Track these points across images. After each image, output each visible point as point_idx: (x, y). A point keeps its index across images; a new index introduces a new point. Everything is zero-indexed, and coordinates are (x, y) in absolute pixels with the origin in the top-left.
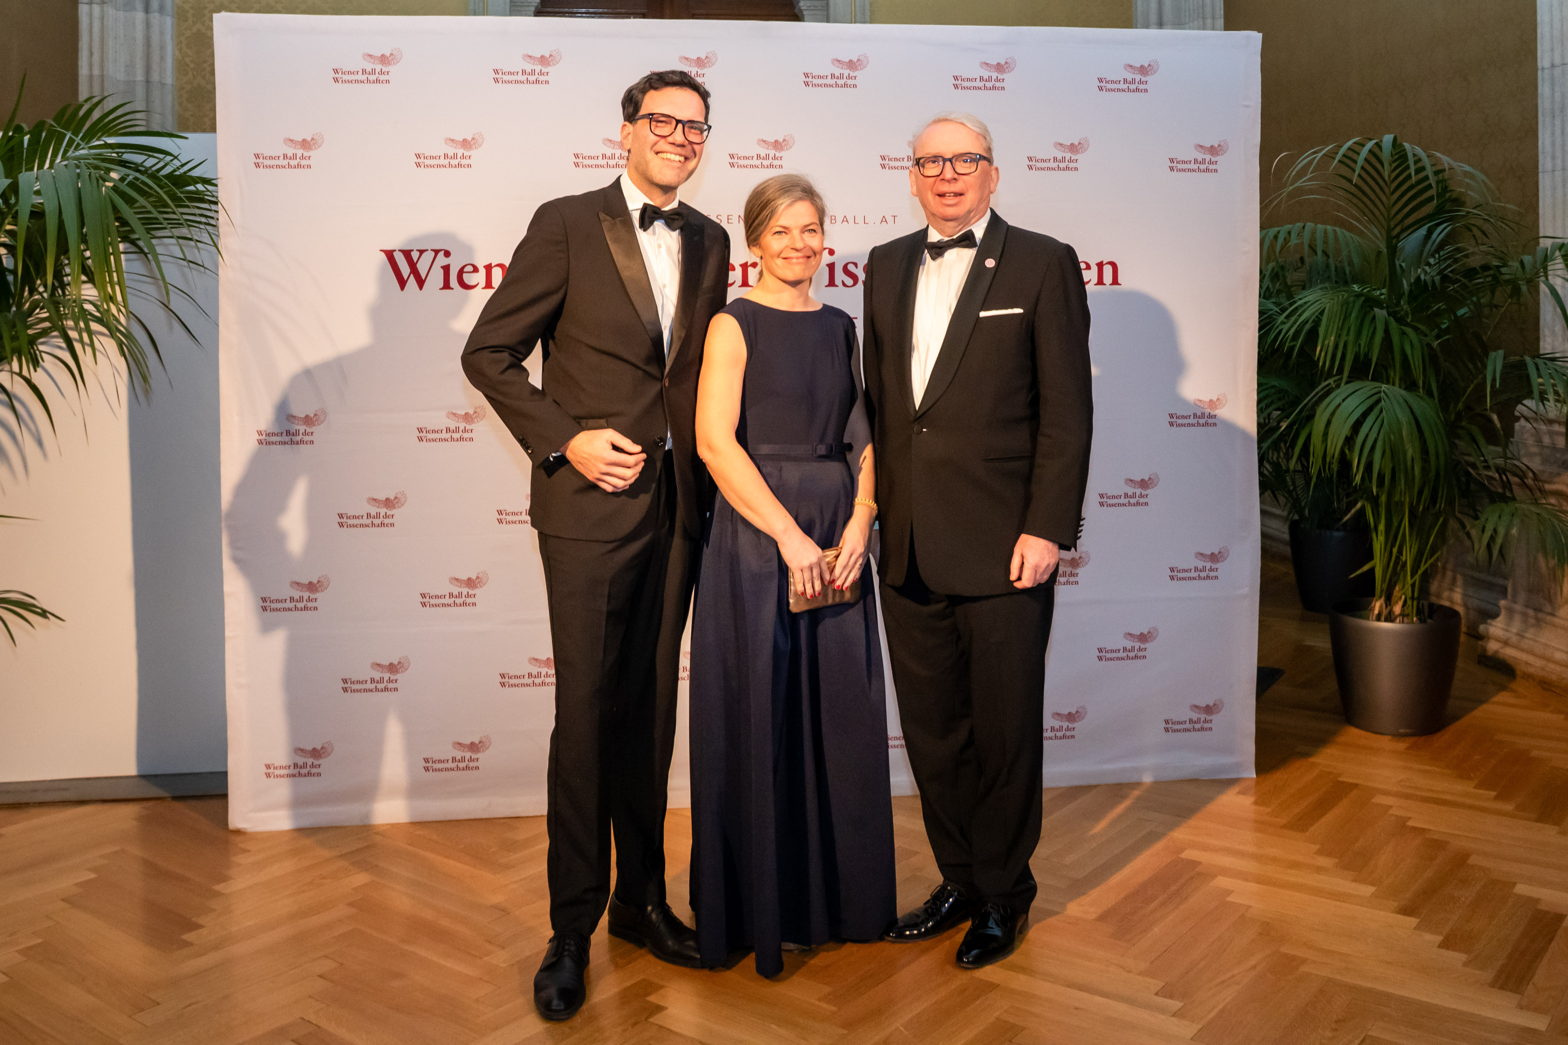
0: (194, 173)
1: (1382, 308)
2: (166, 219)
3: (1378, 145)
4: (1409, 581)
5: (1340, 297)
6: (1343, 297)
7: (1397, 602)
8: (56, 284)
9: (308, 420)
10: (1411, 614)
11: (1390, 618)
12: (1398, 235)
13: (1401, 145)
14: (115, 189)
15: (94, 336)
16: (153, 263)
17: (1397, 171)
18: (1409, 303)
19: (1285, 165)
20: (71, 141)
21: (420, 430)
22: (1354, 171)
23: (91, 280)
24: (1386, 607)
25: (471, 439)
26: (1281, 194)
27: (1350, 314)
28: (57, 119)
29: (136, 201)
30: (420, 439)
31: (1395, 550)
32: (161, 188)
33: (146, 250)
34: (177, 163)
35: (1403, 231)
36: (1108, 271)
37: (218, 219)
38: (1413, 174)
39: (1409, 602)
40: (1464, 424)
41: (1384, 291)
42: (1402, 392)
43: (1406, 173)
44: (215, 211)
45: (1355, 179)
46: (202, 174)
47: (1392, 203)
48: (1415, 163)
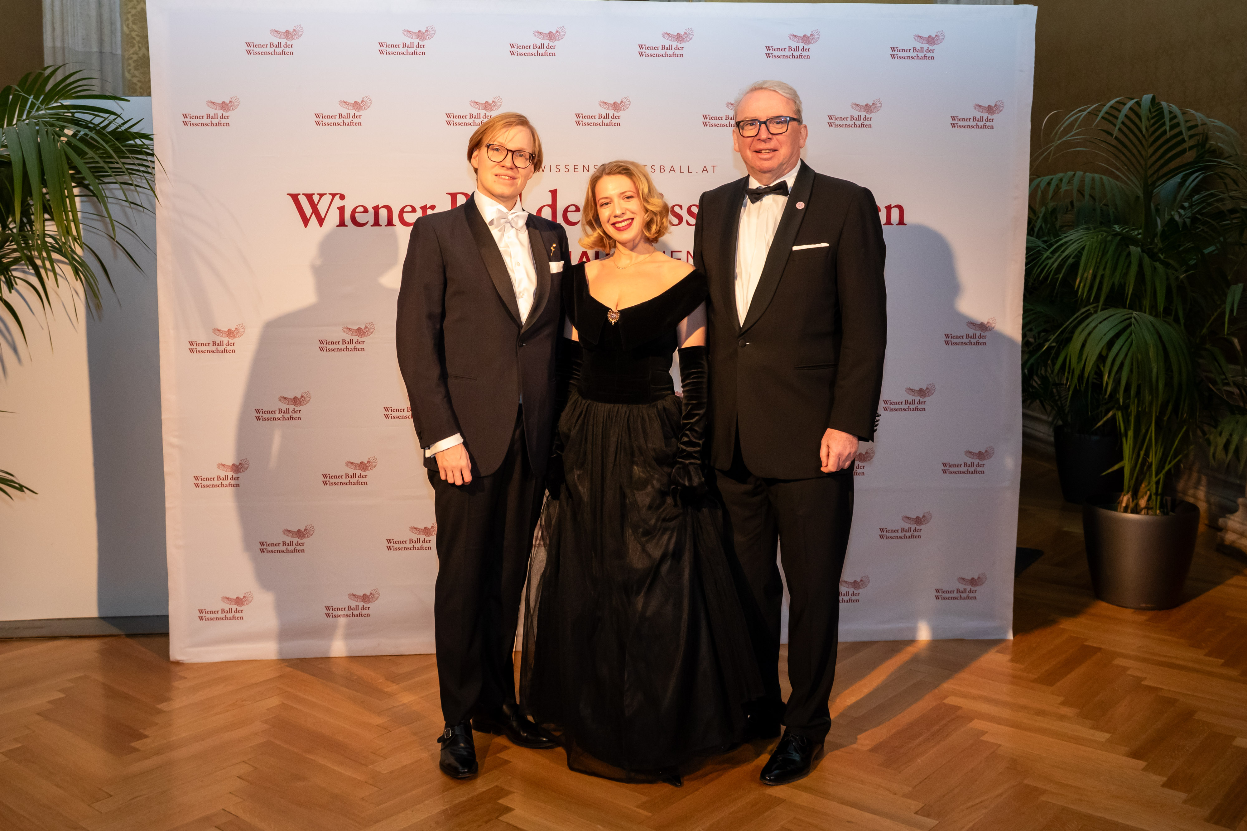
0: (134, 130)
1: (1137, 246)
2: (111, 168)
3: (1138, 104)
4: (1154, 479)
5: (1100, 236)
6: (1102, 236)
7: (1142, 497)
8: (25, 220)
9: (230, 333)
10: (1154, 508)
11: (1136, 511)
12: (1154, 183)
13: (1160, 104)
14: (68, 143)
15: (55, 264)
16: (102, 204)
17: (1156, 126)
18: (1162, 242)
19: (1054, 122)
20: (33, 105)
21: (321, 342)
22: (1115, 125)
23: (52, 218)
24: (1133, 501)
25: (363, 350)
26: (1050, 147)
27: (1108, 252)
28: (22, 84)
29: (86, 153)
30: (322, 349)
31: (1142, 453)
32: (107, 142)
33: (97, 194)
34: (119, 121)
35: (1159, 179)
36: (895, 213)
37: (154, 168)
38: (1168, 129)
39: (1154, 497)
40: (1208, 346)
41: (1140, 231)
42: (1152, 318)
43: (1163, 129)
44: (151, 161)
45: (1116, 132)
46: (140, 130)
47: (1149, 155)
48: (1171, 119)
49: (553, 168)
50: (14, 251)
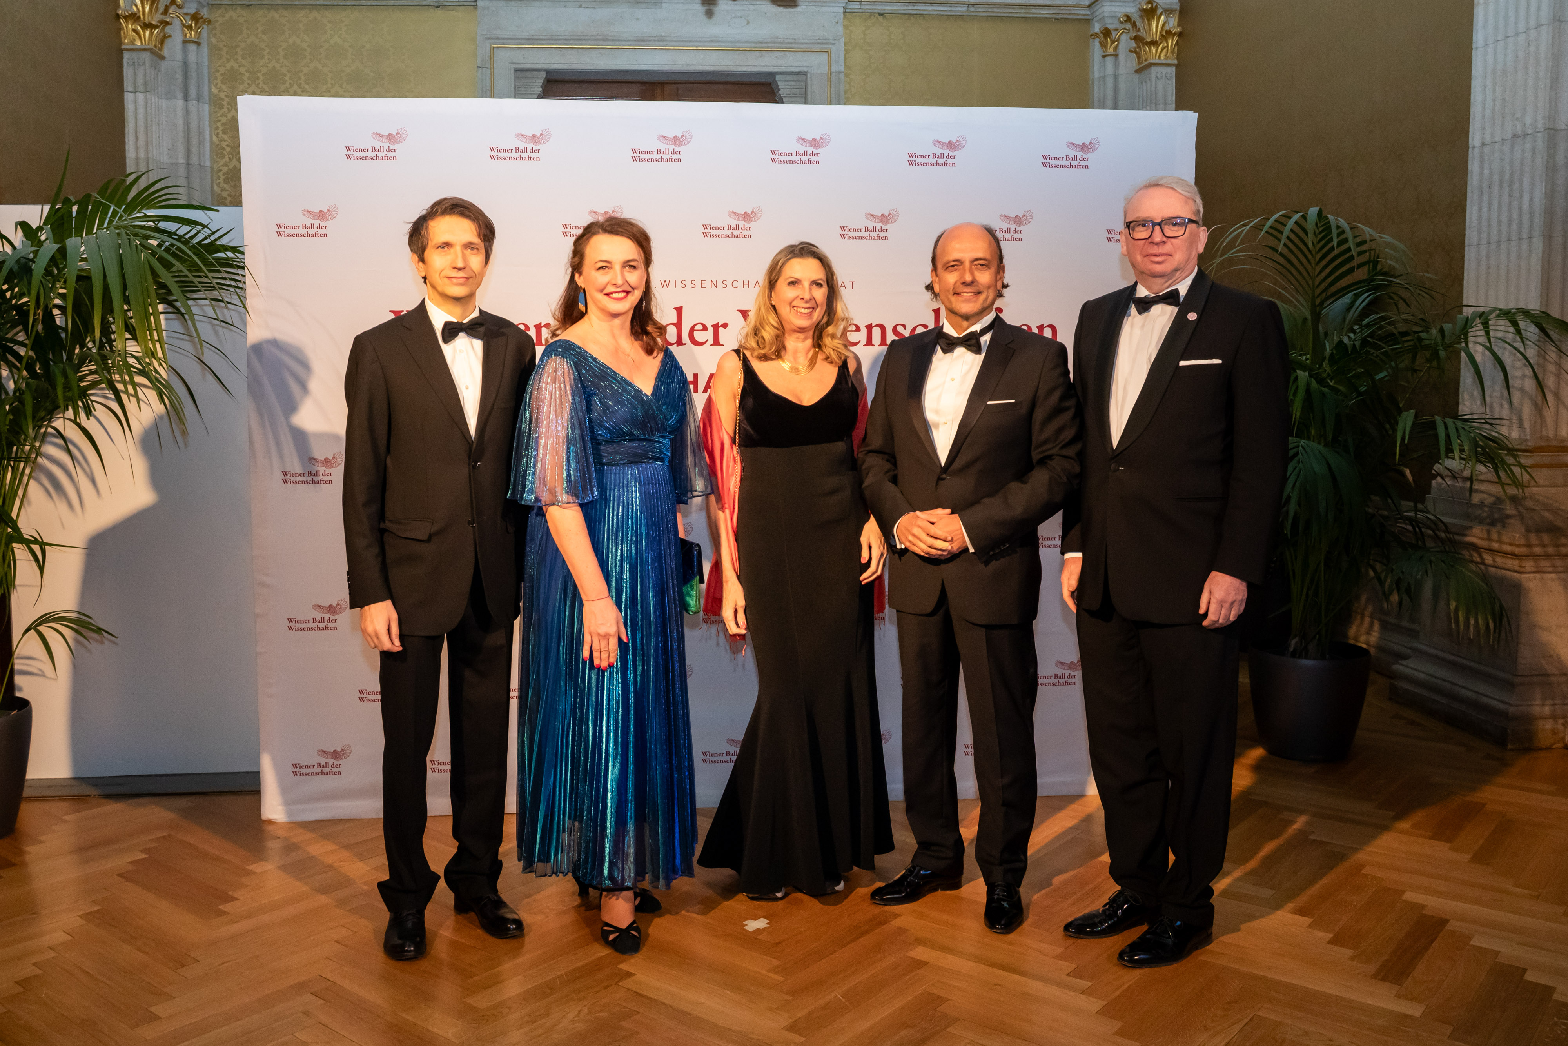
0: (223, 242)
1: (1304, 370)
2: (200, 283)
3: (1304, 217)
4: (1323, 621)
7: (1311, 639)
8: (104, 340)
9: (327, 462)
10: (1324, 653)
11: (1304, 655)
12: (1322, 303)
13: (1327, 218)
14: (153, 255)
15: (138, 388)
16: (189, 322)
17: (1323, 242)
18: (1331, 366)
20: (115, 213)
22: (1280, 240)
23: (134, 338)
24: (1301, 645)
26: (1212, 265)
28: (102, 193)
29: (174, 265)
32: (195, 253)
33: (183, 311)
34: (207, 232)
35: (1327, 299)
36: (1048, 334)
37: (245, 283)
38: (1335, 246)
39: (1323, 641)
41: (1308, 356)
42: (1321, 447)
43: (1330, 245)
44: (242, 275)
45: (1281, 248)
46: (229, 242)
47: (1317, 273)
48: (1339, 235)
49: (679, 284)
50: (92, 372)
